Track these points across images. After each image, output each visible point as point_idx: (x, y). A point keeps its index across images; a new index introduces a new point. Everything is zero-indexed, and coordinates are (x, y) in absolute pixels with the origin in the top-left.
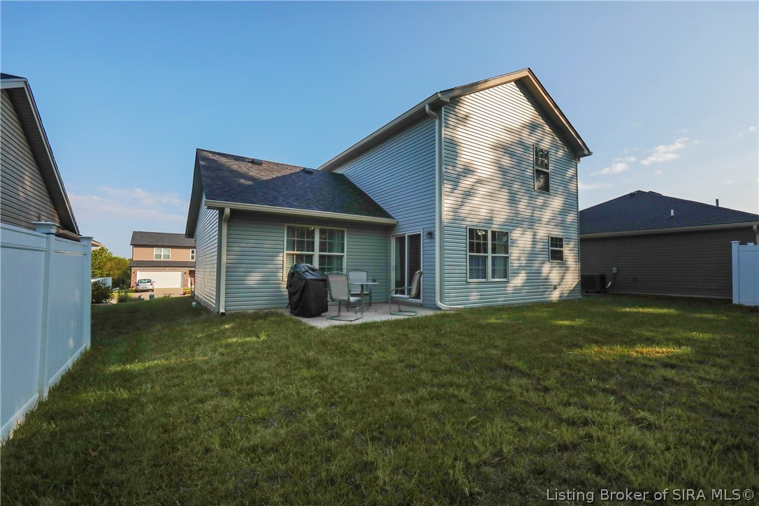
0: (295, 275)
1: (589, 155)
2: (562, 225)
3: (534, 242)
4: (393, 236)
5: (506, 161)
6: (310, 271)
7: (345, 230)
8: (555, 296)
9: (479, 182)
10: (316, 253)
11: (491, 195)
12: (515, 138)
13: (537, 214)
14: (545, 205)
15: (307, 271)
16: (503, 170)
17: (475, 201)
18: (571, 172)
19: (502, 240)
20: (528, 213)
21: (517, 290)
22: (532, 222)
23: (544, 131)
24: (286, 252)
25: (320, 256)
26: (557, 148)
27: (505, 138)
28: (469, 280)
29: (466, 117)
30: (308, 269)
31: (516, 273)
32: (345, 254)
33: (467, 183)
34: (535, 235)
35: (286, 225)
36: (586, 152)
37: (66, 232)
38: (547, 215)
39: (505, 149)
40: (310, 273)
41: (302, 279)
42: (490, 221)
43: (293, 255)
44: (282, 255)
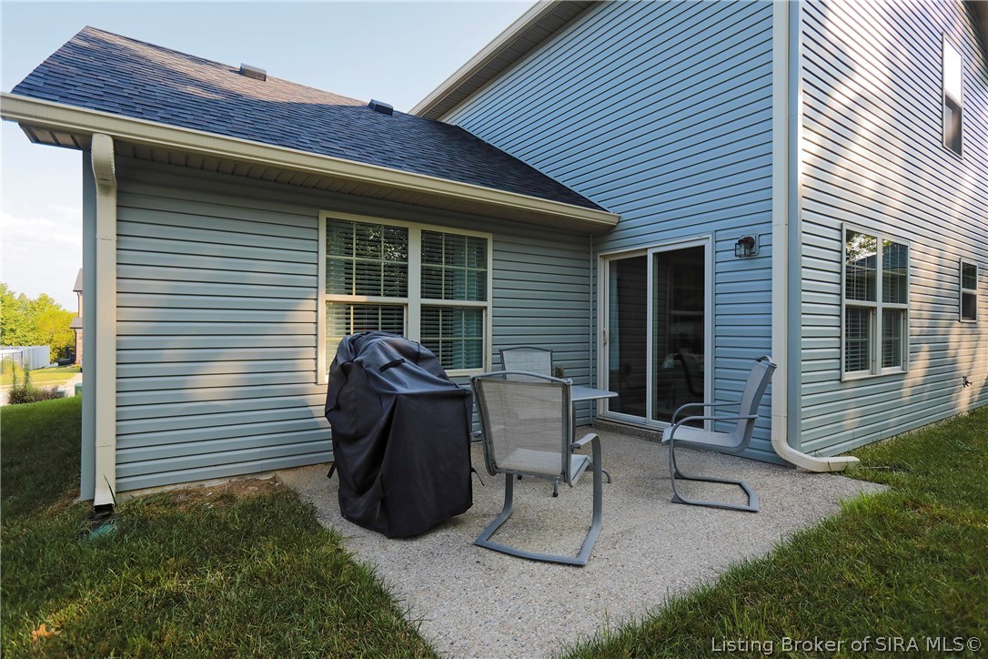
0: (354, 375)
2: (975, 234)
3: (940, 274)
4: (604, 257)
6: (408, 364)
7: (489, 237)
8: (964, 400)
9: (862, 102)
10: (414, 301)
15: (396, 364)
16: (898, 82)
17: (855, 153)
20: (932, 201)
21: (917, 394)
22: (937, 224)
24: (324, 297)
25: (424, 308)
26: (971, 53)
28: (844, 376)
30: (398, 356)
31: (916, 351)
32: (489, 303)
33: (841, 98)
34: (940, 256)
35: (324, 216)
38: (957, 209)
40: (407, 371)
41: (380, 396)
43: (348, 304)
44: (311, 305)
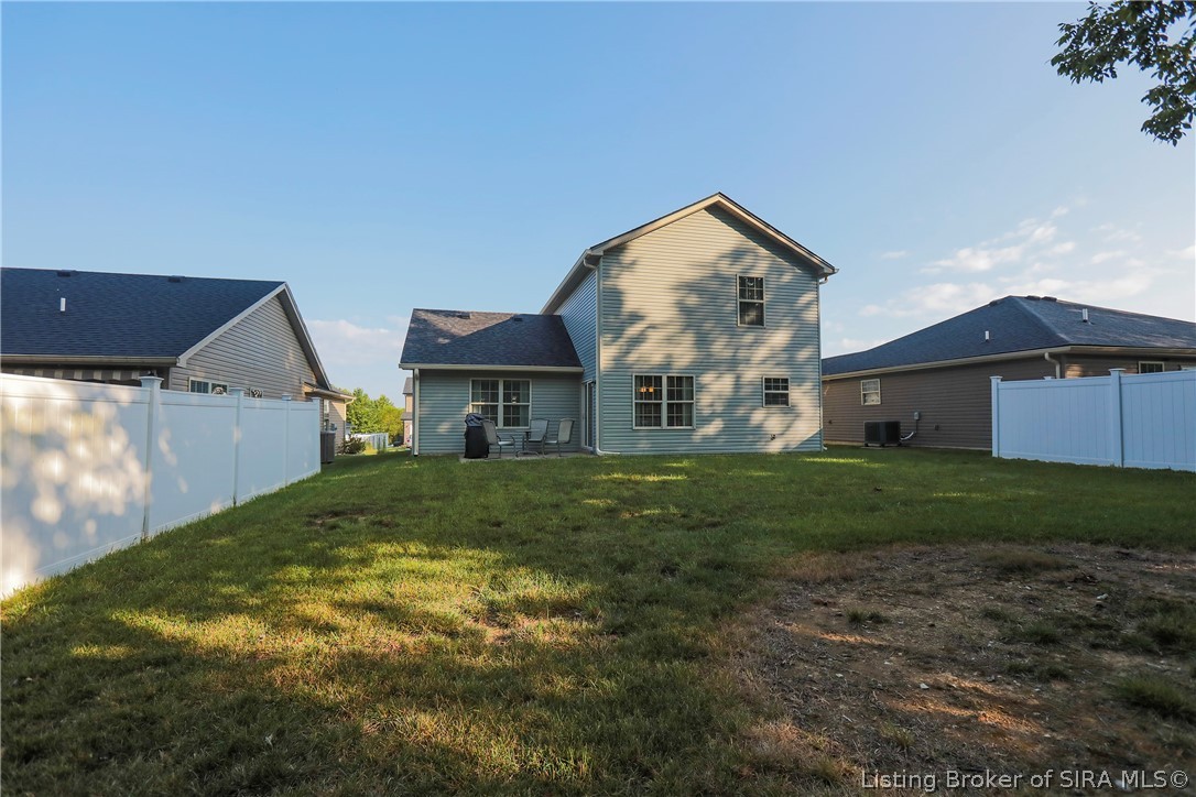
1: (834, 273)
2: (790, 362)
3: (737, 385)
4: (583, 384)
5: (692, 300)
6: (475, 420)
7: (531, 380)
8: (775, 447)
9: (652, 327)
10: (501, 404)
11: (669, 340)
12: (708, 272)
13: (742, 354)
14: (756, 343)
15: (472, 420)
16: (685, 310)
17: (645, 348)
18: (807, 297)
19: (682, 386)
20: (728, 353)
21: (706, 439)
22: (733, 364)
23: (757, 255)
24: (471, 403)
25: (505, 406)
26: (781, 272)
27: (691, 275)
28: (635, 428)
29: (634, 263)
30: (473, 418)
31: (707, 420)
32: (530, 403)
33: (633, 330)
34: (738, 377)
35: (471, 379)
36: (827, 270)
37: (322, 391)
38: (761, 353)
39: (691, 287)
40: (474, 422)
42: (667, 366)
43: (479, 405)
